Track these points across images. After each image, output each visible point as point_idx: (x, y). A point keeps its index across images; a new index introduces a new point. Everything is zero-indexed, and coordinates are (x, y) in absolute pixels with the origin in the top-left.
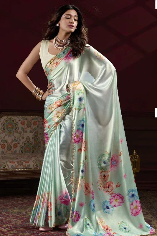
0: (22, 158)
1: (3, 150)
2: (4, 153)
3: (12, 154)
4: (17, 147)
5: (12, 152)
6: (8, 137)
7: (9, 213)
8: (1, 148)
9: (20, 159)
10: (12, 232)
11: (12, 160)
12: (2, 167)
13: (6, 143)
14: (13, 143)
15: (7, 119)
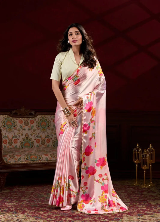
0: (54, 151)
1: (38, 144)
2: (38, 147)
3: (45, 147)
4: (50, 141)
5: (45, 146)
6: (42, 133)
7: (44, 198)
8: (36, 143)
9: (52, 152)
10: (48, 214)
11: (46, 153)
12: (38, 159)
13: (40, 139)
14: (46, 138)
15: (41, 117)
